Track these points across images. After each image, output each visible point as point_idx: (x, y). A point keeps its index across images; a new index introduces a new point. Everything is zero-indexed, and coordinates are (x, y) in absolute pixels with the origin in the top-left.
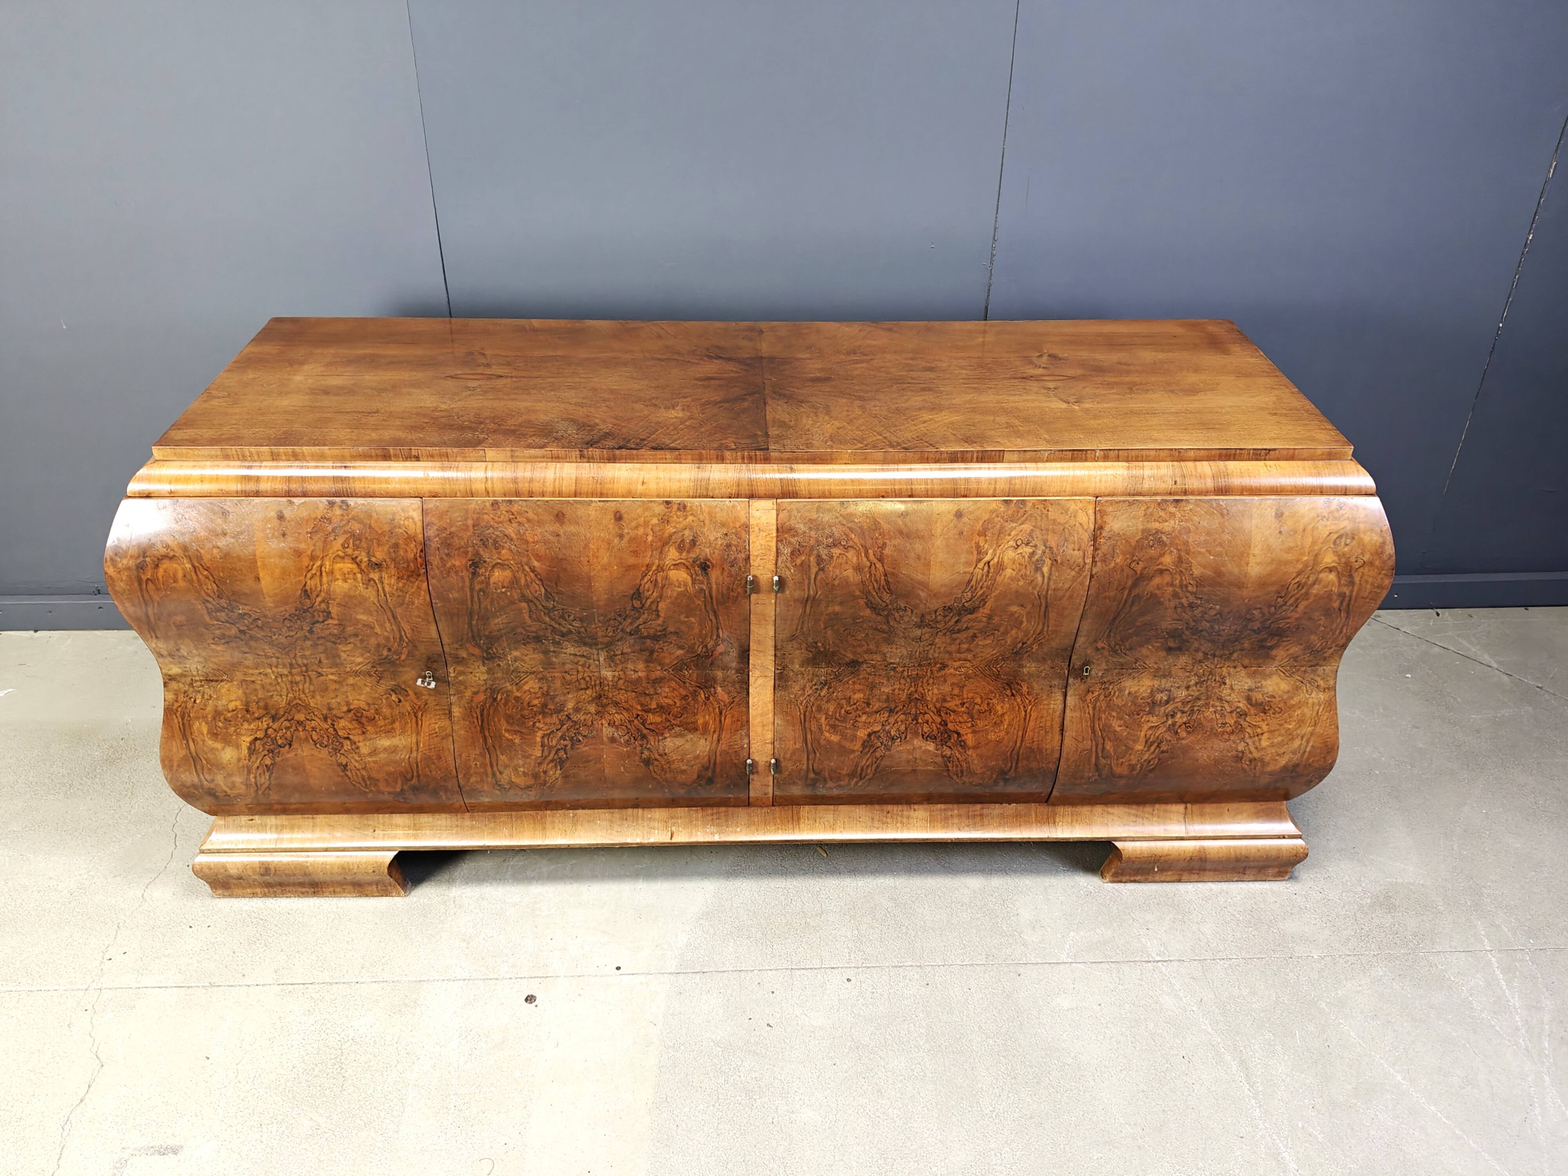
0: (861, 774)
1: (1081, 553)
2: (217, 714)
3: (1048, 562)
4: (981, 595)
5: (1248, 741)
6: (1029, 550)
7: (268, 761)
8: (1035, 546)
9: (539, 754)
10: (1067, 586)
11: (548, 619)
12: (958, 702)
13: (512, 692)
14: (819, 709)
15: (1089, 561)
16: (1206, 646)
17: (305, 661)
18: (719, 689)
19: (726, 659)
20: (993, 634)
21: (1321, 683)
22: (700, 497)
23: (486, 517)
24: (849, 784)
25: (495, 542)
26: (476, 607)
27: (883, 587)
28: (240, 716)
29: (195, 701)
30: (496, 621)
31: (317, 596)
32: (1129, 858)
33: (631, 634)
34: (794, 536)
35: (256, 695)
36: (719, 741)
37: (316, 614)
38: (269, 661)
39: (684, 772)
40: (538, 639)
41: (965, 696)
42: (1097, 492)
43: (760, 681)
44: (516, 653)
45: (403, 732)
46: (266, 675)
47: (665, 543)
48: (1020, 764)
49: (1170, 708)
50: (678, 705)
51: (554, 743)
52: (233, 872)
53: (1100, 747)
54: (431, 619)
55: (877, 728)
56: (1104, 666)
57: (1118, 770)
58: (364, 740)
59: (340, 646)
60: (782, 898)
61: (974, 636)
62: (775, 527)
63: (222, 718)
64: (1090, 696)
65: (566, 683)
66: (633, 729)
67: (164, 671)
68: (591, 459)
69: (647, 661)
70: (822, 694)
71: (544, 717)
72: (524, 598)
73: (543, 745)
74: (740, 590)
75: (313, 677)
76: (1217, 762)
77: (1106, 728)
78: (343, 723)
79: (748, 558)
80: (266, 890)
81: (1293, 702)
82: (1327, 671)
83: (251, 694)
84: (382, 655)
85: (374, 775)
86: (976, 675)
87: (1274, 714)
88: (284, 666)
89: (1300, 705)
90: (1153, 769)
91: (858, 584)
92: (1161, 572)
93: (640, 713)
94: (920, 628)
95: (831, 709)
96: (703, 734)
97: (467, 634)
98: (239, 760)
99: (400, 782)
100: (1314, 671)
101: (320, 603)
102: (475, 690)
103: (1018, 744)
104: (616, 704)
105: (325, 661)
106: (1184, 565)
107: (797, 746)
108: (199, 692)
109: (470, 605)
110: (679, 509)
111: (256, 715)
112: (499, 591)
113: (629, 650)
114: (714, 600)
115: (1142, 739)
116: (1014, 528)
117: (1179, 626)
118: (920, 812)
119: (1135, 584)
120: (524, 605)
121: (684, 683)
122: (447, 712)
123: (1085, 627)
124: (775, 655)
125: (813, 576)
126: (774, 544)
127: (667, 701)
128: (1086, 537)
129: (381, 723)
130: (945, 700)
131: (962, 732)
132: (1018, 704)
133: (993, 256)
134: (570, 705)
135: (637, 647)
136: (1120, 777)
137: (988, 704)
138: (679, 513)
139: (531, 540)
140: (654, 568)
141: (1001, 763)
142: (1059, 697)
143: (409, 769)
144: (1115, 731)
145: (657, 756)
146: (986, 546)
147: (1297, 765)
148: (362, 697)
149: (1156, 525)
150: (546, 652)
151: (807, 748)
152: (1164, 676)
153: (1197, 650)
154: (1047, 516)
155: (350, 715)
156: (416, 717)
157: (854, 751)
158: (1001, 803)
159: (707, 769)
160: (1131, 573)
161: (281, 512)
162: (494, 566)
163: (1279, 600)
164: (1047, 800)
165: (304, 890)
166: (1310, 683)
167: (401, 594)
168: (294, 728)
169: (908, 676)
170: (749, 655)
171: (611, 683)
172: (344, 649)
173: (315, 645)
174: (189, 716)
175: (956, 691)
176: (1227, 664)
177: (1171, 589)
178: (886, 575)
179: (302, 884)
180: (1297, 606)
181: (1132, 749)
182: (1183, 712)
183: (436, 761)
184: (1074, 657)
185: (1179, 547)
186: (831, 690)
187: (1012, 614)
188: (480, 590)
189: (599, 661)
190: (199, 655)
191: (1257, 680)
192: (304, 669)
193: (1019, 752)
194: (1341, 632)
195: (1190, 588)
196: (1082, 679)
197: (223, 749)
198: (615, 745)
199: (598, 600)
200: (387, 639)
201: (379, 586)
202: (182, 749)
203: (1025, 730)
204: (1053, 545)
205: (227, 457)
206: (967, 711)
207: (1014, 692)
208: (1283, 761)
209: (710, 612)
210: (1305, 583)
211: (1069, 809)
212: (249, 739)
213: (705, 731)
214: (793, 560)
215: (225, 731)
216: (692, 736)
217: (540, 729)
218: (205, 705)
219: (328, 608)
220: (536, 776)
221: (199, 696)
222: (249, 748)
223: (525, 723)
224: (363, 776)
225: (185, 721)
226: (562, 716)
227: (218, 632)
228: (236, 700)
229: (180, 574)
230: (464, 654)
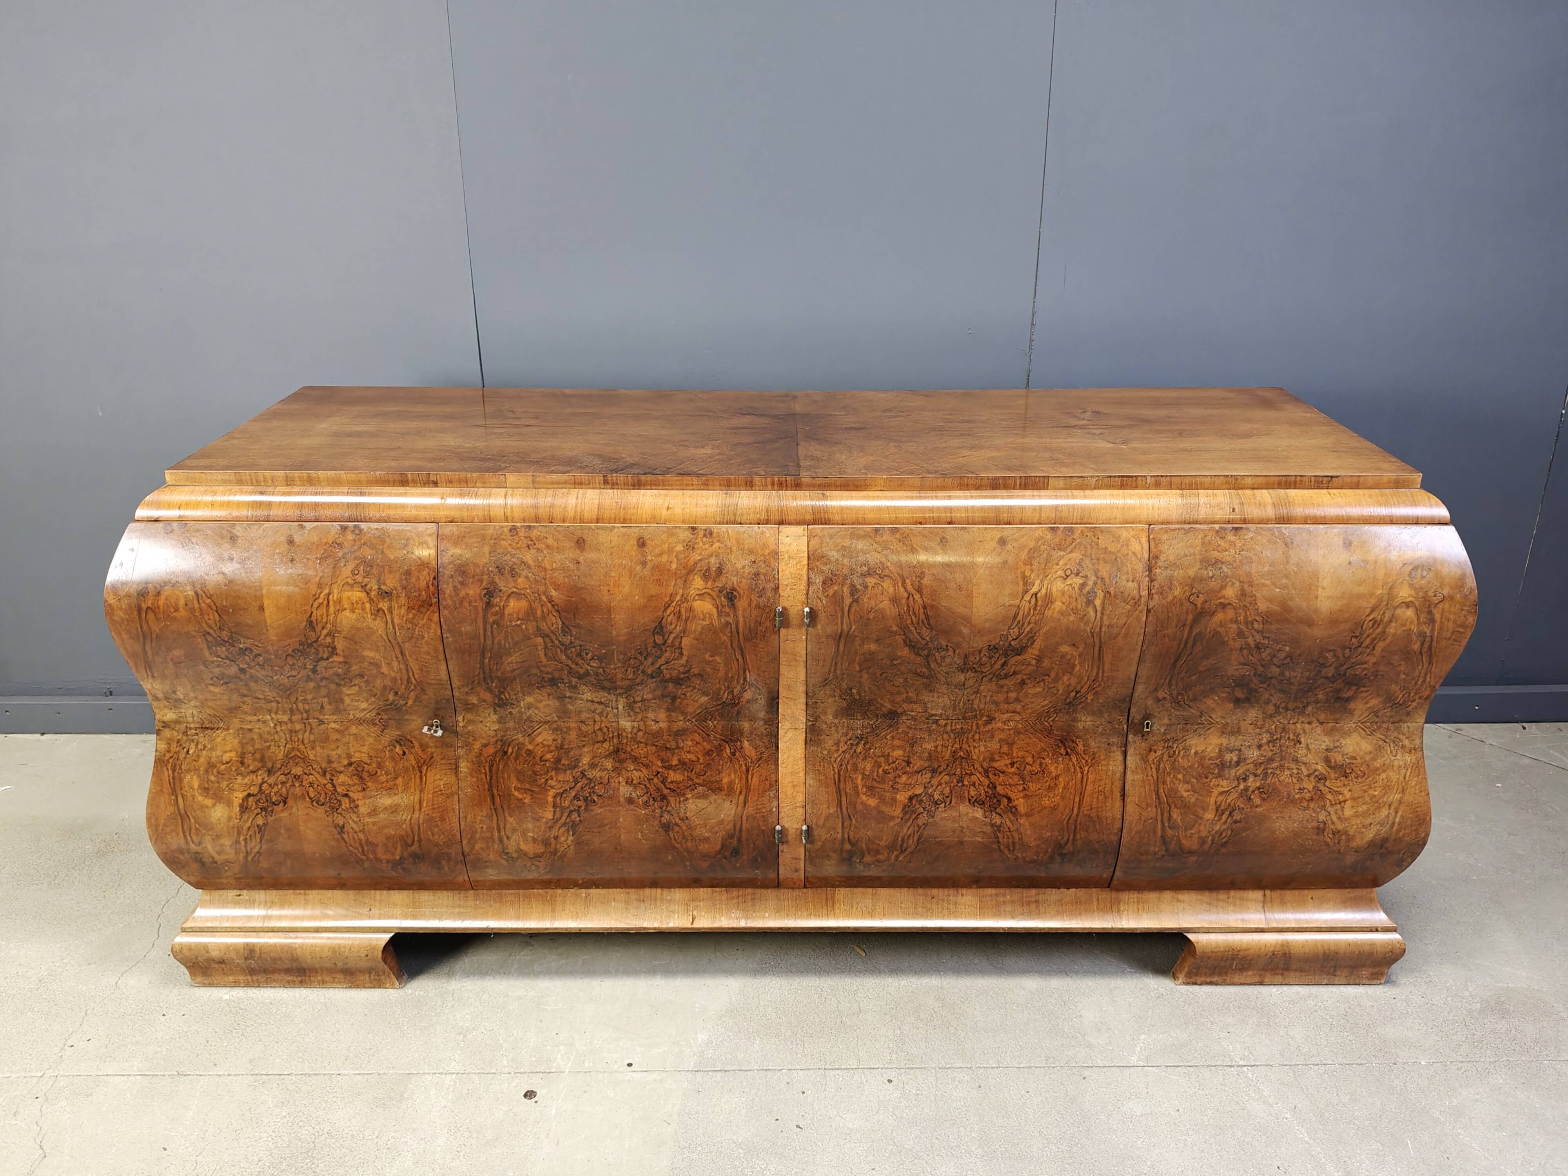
0: (901, 846)
1: (1136, 585)
2: (211, 766)
3: (1100, 594)
4: (1030, 632)
5: (1329, 809)
6: (1079, 581)
7: (260, 821)
8: (1086, 577)
9: (550, 816)
10: (1122, 622)
11: (564, 657)
12: (1008, 762)
13: (523, 744)
14: (855, 768)
15: (1144, 593)
16: (1277, 698)
17: (306, 707)
18: (746, 744)
19: (754, 707)
20: (1043, 680)
21: (1406, 742)
22: (727, 523)
23: (503, 543)
24: (889, 858)
25: (512, 570)
26: (489, 642)
27: (922, 621)
28: (234, 769)
29: (188, 752)
30: (509, 660)
31: (323, 628)
32: (1204, 952)
33: (652, 677)
34: (826, 564)
35: (253, 746)
36: (745, 803)
37: (320, 649)
38: (269, 706)
39: (707, 839)
40: (553, 682)
41: (1015, 754)
42: (1150, 519)
43: (790, 734)
44: (529, 699)
45: (406, 787)
46: (264, 722)
47: (690, 572)
48: (1078, 836)
49: (1241, 770)
50: (701, 761)
51: (567, 803)
52: (215, 954)
53: (1166, 815)
54: (442, 657)
55: (919, 790)
56: (1166, 721)
57: (1186, 843)
58: (363, 798)
59: (344, 689)
60: (816, 996)
61: (1023, 683)
62: (806, 555)
63: (215, 771)
64: (1152, 756)
65: (582, 735)
66: (652, 789)
67: (158, 717)
68: (614, 485)
69: (668, 710)
70: (858, 751)
71: (557, 774)
72: (539, 632)
73: (555, 806)
74: (768, 624)
75: (314, 726)
76: (1296, 834)
77: (1173, 793)
78: (342, 778)
79: (777, 588)
80: (249, 978)
81: (1377, 764)
82: (1411, 729)
83: (247, 743)
84: (387, 700)
85: (372, 839)
86: (1026, 730)
87: (1356, 778)
88: (284, 712)
89: (1385, 768)
90: (1226, 842)
91: (895, 618)
92: (1223, 606)
93: (660, 770)
94: (962, 671)
95: (869, 767)
96: (728, 795)
97: (479, 675)
98: (230, 819)
99: (399, 848)
100: (1396, 729)
101: (326, 636)
102: (485, 742)
103: (1075, 812)
104: (635, 759)
105: (327, 707)
106: (1248, 599)
107: (831, 812)
108: (193, 740)
109: (482, 641)
110: (705, 535)
111: (251, 768)
112: (514, 623)
113: (650, 696)
114: (741, 635)
115: (1212, 807)
116: (1062, 557)
117: (1246, 671)
118: (968, 897)
119: (1197, 619)
120: (540, 640)
121: (708, 735)
122: (454, 767)
123: (1144, 673)
124: (807, 704)
125: (846, 609)
126: (804, 573)
127: (690, 756)
128: (1140, 567)
129: (383, 778)
130: (992, 760)
131: (1013, 796)
132: (1073, 765)
133: (1032, 341)
134: (585, 760)
135: (659, 693)
136: (1191, 852)
137: (1041, 764)
138: (704, 540)
139: (549, 567)
140: (678, 598)
141: (1056, 833)
142: (1119, 757)
143: (410, 833)
144: (1182, 797)
145: (677, 820)
146: (1033, 576)
147: (1385, 840)
148: (365, 749)
149: (1215, 554)
150: (561, 698)
151: (842, 813)
152: (1233, 733)
153: (1268, 702)
154: (1097, 544)
155: (351, 769)
156: (421, 772)
157: (893, 818)
158: (1059, 888)
159: (731, 837)
160: (1191, 607)
161: (291, 536)
162: (509, 596)
163: (1354, 640)
164: (1108, 884)
165: (290, 978)
166: (1394, 742)
167: (410, 626)
168: (290, 783)
169: (952, 730)
170: (778, 703)
171: (629, 736)
172: (348, 692)
173: (318, 688)
174: (180, 768)
175: (1005, 749)
176: (1302, 719)
177: (1235, 626)
178: (925, 607)
179: (288, 971)
180: (1374, 649)
181: (1201, 818)
182: (1256, 775)
183: (439, 823)
184: (1133, 710)
185: (1241, 579)
186: (867, 746)
187: (1063, 656)
188: (494, 622)
189: (617, 708)
190: (196, 698)
191: (1336, 738)
192: (305, 715)
193: (1076, 821)
194: (1424, 681)
195: (1256, 626)
196: (1143, 735)
197: (214, 805)
198: (632, 807)
199: (618, 635)
200: (394, 680)
201: (388, 617)
202: (171, 805)
203: (1082, 794)
204: (1105, 575)
205: (240, 482)
206: (1017, 771)
207: (1069, 750)
208: (1370, 835)
209: (737, 649)
210: (1381, 620)
211: (1134, 895)
212: (241, 795)
213: (730, 791)
214: (824, 590)
215: (217, 785)
216: (716, 797)
217: (552, 787)
218: (199, 756)
219: (333, 642)
220: (546, 843)
221: (193, 746)
222: (241, 806)
223: (536, 781)
224: (360, 840)
225: (176, 774)
226: (577, 773)
227: (217, 671)
228: (231, 751)
229: (182, 602)
230: (474, 700)
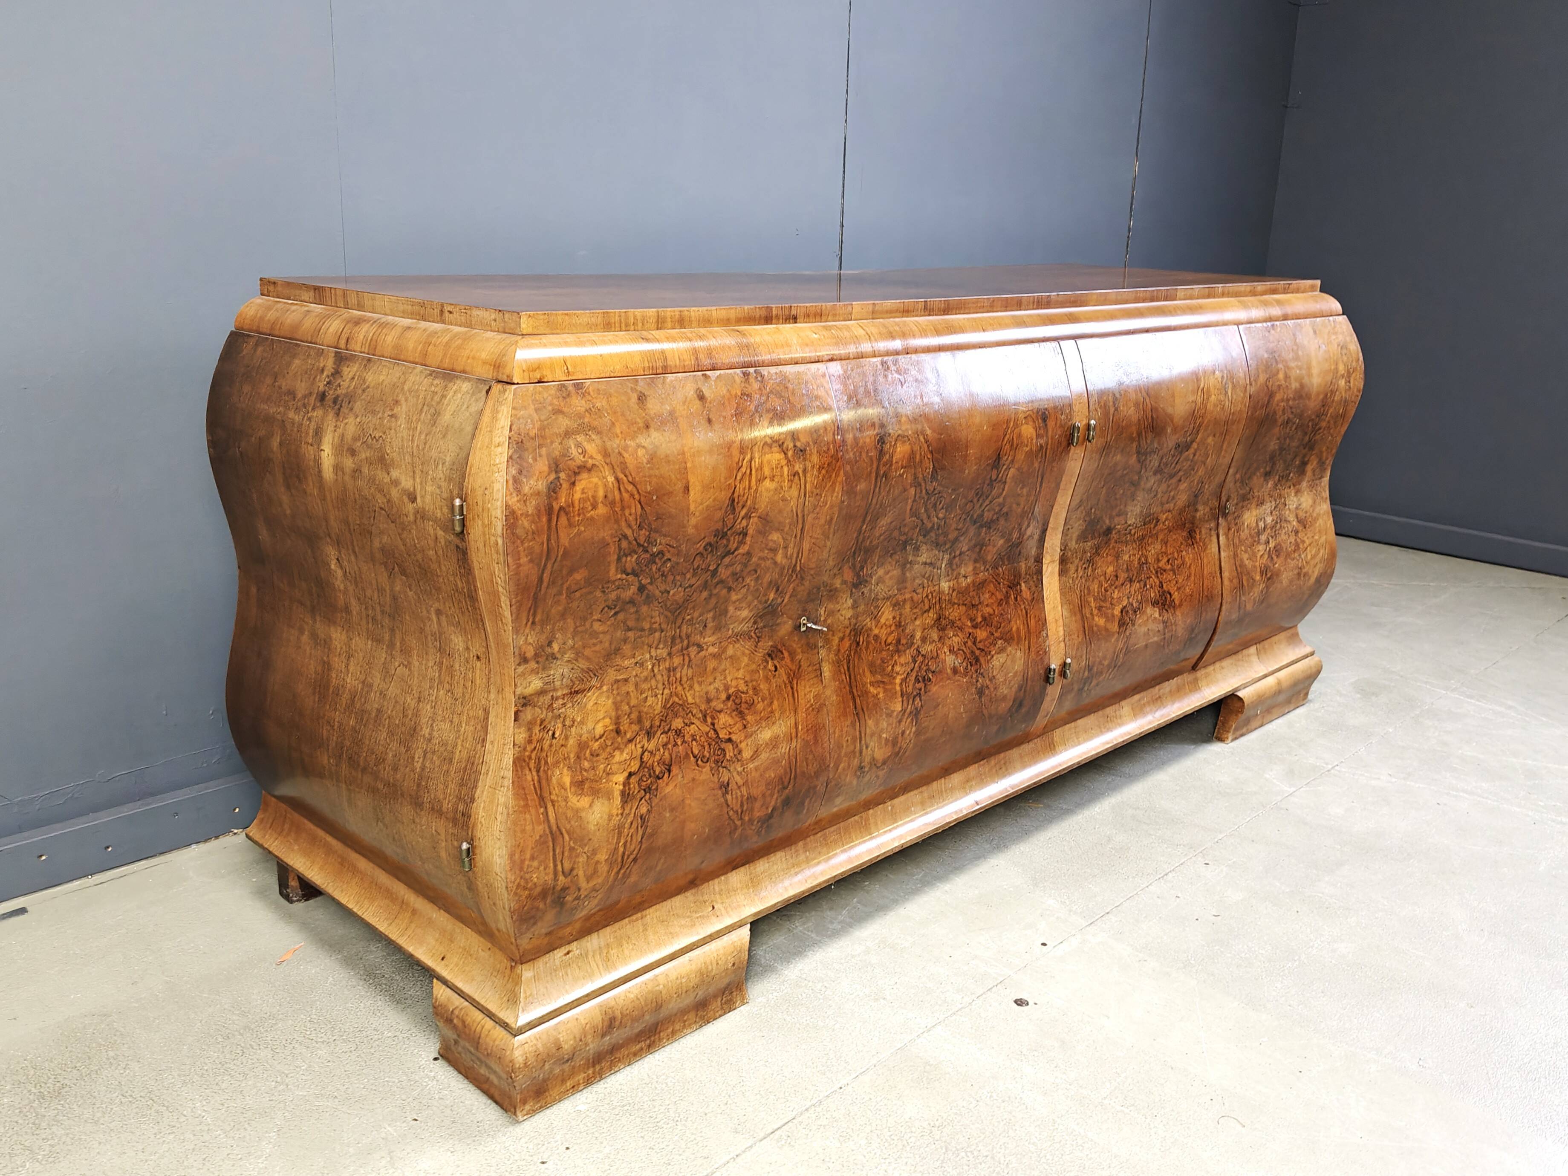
0: (1116, 661)
1: (1244, 375)
2: (582, 747)
3: (1230, 385)
4: (1198, 426)
5: (1302, 556)
6: (1220, 375)
7: (643, 809)
8: (1224, 371)
9: (899, 707)
10: (1237, 409)
11: (924, 510)
12: (1166, 560)
13: (871, 629)
14: (1089, 592)
15: (1247, 382)
16: (1282, 468)
17: (689, 630)
18: (1024, 586)
19: (1029, 547)
20: (1190, 475)
25: (895, 409)
27: (1149, 424)
28: (609, 743)
29: (554, 734)
30: (883, 522)
31: (743, 507)
32: (1246, 707)
33: (975, 523)
35: (629, 703)
36: (1029, 648)
37: (731, 539)
38: (652, 638)
39: (1005, 698)
40: (904, 545)
41: (1169, 552)
44: (881, 572)
45: (782, 711)
46: (643, 665)
48: (1202, 617)
49: (1266, 535)
50: (997, 613)
51: (910, 689)
52: (566, 1048)
55: (1125, 602)
56: (1237, 500)
57: (1247, 609)
58: (746, 737)
59: (733, 594)
61: (1180, 480)
63: (588, 753)
64: (1230, 533)
65: (914, 606)
67: (519, 691)
69: (975, 561)
70: (1089, 573)
72: (914, 482)
73: (902, 695)
74: (1065, 444)
75: (693, 655)
76: (1291, 584)
77: (1242, 563)
78: (723, 719)
79: (1071, 404)
80: (591, 1071)
81: (1315, 515)
82: (1324, 483)
83: (622, 702)
84: (767, 601)
85: (753, 791)
86: (1174, 528)
87: (1309, 528)
88: (666, 644)
89: (1318, 517)
90: (1264, 599)
91: (1136, 424)
92: (1278, 388)
93: (971, 631)
94: (1155, 474)
95: (1096, 588)
96: (1017, 644)
97: (852, 548)
98: (610, 817)
99: (775, 795)
101: (742, 519)
102: (841, 635)
103: (1201, 595)
104: (953, 624)
105: (710, 625)
106: (1288, 381)
107: (1080, 640)
108: (560, 716)
109: (870, 500)
111: (628, 736)
112: (899, 473)
113: (967, 548)
114: (1047, 460)
115: (1258, 570)
117: (1277, 446)
118: (1126, 709)
119: (1268, 401)
120: (914, 491)
121: (1000, 583)
122: (818, 673)
123: (1236, 457)
124: (1061, 532)
125: (1111, 418)
127: (989, 610)
129: (760, 707)
130: (1158, 560)
131: (1172, 591)
132: (1196, 553)
134: (918, 635)
135: (974, 541)
137: (1182, 557)
140: (1011, 425)
141: (1193, 618)
142: (1216, 539)
143: (788, 770)
144: (1246, 565)
145: (987, 682)
148: (740, 674)
150: (905, 565)
151: (1086, 639)
152: (1262, 504)
153: (1278, 472)
155: (730, 703)
156: (792, 688)
157: (1113, 633)
158: (1168, 680)
159: (1022, 688)
160: (1267, 391)
161: (701, 390)
162: (895, 442)
163: (1321, 409)
167: (819, 491)
168: (672, 742)
169: (1138, 538)
170: (1045, 535)
171: (947, 598)
172: (735, 598)
173: (709, 598)
174: (546, 763)
175: (1164, 548)
176: (1288, 484)
177: (1282, 405)
178: (1152, 410)
180: (1326, 416)
181: (1255, 581)
182: (1272, 537)
183: (813, 748)
184: (1222, 496)
185: (1283, 364)
186: (1094, 567)
187: (1207, 447)
188: (885, 475)
189: (941, 568)
190: (573, 647)
191: (1300, 497)
192: (686, 643)
193: (1202, 603)
195: (1289, 403)
196: (1226, 516)
197: (590, 806)
198: (957, 677)
199: (968, 475)
200: (783, 570)
201: (802, 481)
202: (539, 822)
203: (1203, 579)
205: (608, 326)
206: (1171, 568)
207: (1193, 540)
209: (1040, 477)
210: (1332, 391)
211: (1202, 672)
212: (621, 778)
213: (1019, 639)
214: (1098, 403)
215: (591, 774)
216: (1010, 648)
218: (567, 738)
219: (747, 526)
220: (894, 742)
221: (559, 724)
222: (623, 793)
223: (884, 670)
224: (742, 796)
225: (541, 773)
226: (912, 651)
227: (613, 596)
228: (604, 718)
229: (601, 493)
230: (837, 583)
